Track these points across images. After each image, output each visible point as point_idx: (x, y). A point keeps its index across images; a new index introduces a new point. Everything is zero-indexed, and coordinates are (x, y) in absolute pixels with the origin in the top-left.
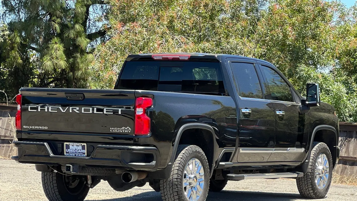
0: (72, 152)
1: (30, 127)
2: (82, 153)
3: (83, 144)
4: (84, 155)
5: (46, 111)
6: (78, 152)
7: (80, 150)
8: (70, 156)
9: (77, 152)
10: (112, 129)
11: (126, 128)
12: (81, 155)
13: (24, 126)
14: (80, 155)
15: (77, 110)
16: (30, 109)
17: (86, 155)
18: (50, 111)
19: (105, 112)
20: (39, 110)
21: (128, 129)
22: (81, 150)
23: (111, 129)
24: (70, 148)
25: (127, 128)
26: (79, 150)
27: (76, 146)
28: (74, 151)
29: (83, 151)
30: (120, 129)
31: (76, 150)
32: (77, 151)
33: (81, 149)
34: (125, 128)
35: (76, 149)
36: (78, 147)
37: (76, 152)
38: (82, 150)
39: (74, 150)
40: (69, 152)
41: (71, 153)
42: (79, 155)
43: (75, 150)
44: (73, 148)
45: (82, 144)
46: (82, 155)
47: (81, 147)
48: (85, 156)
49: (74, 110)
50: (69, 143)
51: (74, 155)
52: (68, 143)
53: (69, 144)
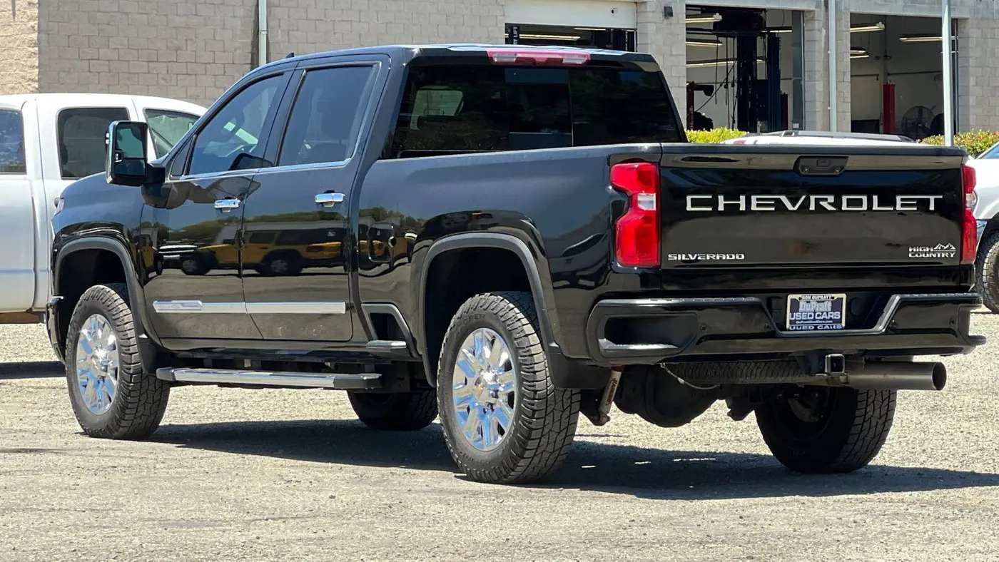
0: (803, 318)
1: (690, 256)
2: (831, 319)
3: (836, 296)
4: (839, 326)
5: (743, 208)
6: (820, 318)
7: (825, 313)
8: (802, 330)
9: (816, 318)
10: (913, 251)
11: (945, 248)
12: (829, 326)
13: (670, 256)
14: (827, 327)
15: (829, 203)
16: (693, 206)
17: (843, 324)
18: (754, 208)
19: (899, 208)
20: (721, 208)
21: (949, 248)
22: (829, 313)
23: (910, 250)
24: (801, 310)
25: (948, 246)
26: (822, 313)
27: (815, 303)
28: (809, 318)
29: (836, 315)
30: (932, 250)
31: (815, 313)
32: (818, 316)
33: (830, 309)
34: (943, 246)
35: (817, 310)
36: (822, 304)
37: (814, 319)
38: (832, 313)
39: (809, 314)
40: (795, 320)
41: (802, 322)
42: (824, 326)
43: (813, 314)
44: (807, 310)
45: (833, 295)
46: (834, 327)
47: (830, 304)
48: (842, 329)
49: (821, 203)
50: (800, 296)
51: (813, 328)
52: (796, 296)
53: (800, 299)
